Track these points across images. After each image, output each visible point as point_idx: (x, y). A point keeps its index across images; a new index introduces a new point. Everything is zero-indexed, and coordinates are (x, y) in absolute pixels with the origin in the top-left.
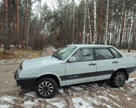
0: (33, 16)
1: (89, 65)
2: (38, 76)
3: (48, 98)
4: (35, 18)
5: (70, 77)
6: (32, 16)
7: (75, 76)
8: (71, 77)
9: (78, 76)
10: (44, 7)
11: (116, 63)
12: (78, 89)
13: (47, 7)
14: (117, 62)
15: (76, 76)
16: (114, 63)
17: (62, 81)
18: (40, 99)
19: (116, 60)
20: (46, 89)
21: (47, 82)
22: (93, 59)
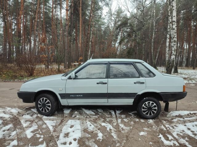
0: (104, 26)
1: (97, 83)
2: (36, 91)
3: (46, 116)
4: (106, 28)
5: (71, 96)
6: (102, 26)
7: (77, 96)
8: (73, 96)
9: (82, 96)
10: (117, 13)
11: (141, 84)
12: (88, 113)
13: (121, 12)
14: (143, 83)
15: (79, 96)
16: (137, 84)
17: (61, 99)
18: (39, 115)
19: (141, 79)
20: (44, 105)
21: (45, 98)
22: (105, 77)
